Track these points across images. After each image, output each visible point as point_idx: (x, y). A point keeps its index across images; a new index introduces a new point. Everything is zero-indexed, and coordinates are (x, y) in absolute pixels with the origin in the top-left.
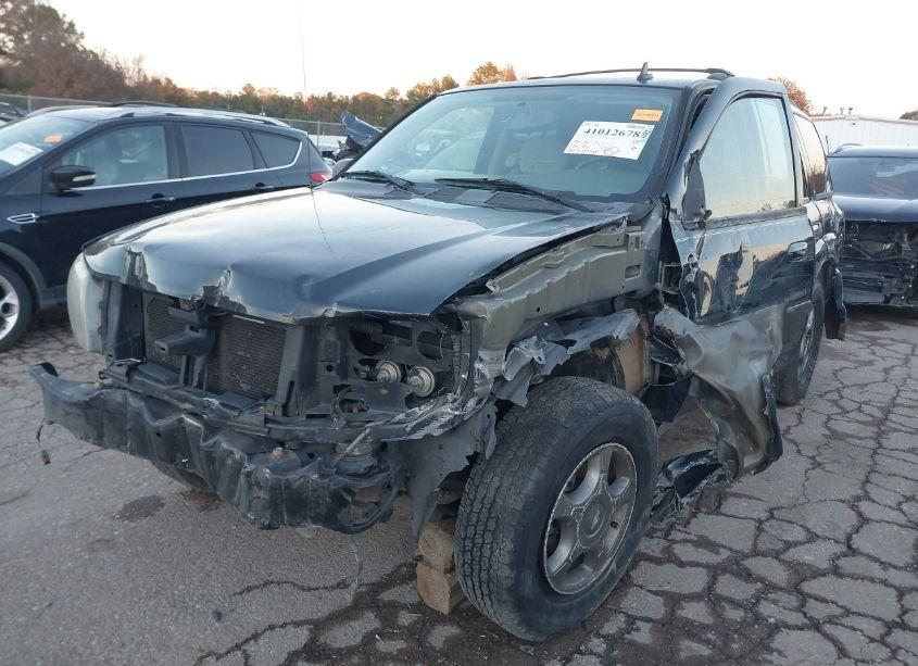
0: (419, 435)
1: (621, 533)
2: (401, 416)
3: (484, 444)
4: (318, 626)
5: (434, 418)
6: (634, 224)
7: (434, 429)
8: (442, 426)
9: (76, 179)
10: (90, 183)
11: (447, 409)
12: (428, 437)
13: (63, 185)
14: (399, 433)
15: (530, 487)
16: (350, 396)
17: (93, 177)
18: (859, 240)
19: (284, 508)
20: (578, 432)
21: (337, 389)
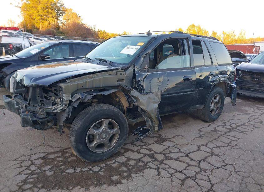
0: (55, 112)
1: (116, 141)
2: (50, 107)
3: (69, 115)
4: (48, 154)
5: (57, 108)
6: (123, 70)
7: (58, 111)
8: (59, 110)
9: (46, 57)
10: (49, 58)
11: (59, 106)
12: (57, 112)
13: (43, 59)
14: (50, 111)
15: (79, 125)
16: (43, 103)
17: (50, 57)
18: (261, 78)
19: (25, 123)
20: (93, 115)
21: (41, 101)
